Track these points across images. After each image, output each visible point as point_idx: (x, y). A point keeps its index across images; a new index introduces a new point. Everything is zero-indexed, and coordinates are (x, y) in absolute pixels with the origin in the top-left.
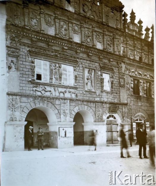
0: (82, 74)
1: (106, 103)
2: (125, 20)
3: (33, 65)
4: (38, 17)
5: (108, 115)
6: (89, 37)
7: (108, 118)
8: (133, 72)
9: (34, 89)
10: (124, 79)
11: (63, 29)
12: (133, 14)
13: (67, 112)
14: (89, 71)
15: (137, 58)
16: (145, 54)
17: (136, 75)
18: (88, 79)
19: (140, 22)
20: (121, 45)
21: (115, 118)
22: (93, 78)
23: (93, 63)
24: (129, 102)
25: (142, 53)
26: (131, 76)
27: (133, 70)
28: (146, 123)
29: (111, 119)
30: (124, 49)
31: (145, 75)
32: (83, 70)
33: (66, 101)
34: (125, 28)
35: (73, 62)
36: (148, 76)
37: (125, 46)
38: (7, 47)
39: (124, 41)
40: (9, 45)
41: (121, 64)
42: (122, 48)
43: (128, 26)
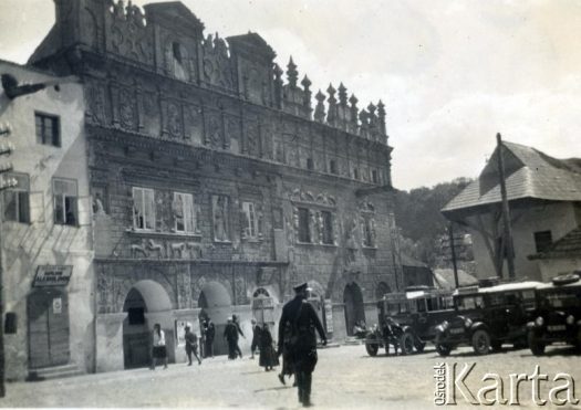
0: (207, 208)
1: (251, 264)
2: (278, 82)
3: (130, 199)
4: (133, 101)
5: (255, 289)
6: (216, 128)
7: (255, 295)
8: (297, 194)
9: (134, 246)
10: (281, 210)
11: (173, 119)
12: (292, 66)
13: (187, 288)
14: (219, 200)
15: (303, 163)
16: (317, 152)
17: (302, 199)
18: (217, 217)
19: (306, 83)
20: (274, 138)
21: (267, 295)
22: (225, 215)
23: (225, 183)
24: (291, 259)
25: (311, 150)
26: (293, 203)
27: (297, 190)
28: (326, 301)
29: (261, 296)
30: (279, 147)
31: (319, 198)
32: (210, 198)
33: (185, 266)
34: (279, 100)
35: (194, 185)
36: (325, 199)
37: (280, 139)
38: (90, 168)
39: (278, 129)
40: (93, 165)
41: (274, 178)
42: (275, 144)
43: (285, 96)
